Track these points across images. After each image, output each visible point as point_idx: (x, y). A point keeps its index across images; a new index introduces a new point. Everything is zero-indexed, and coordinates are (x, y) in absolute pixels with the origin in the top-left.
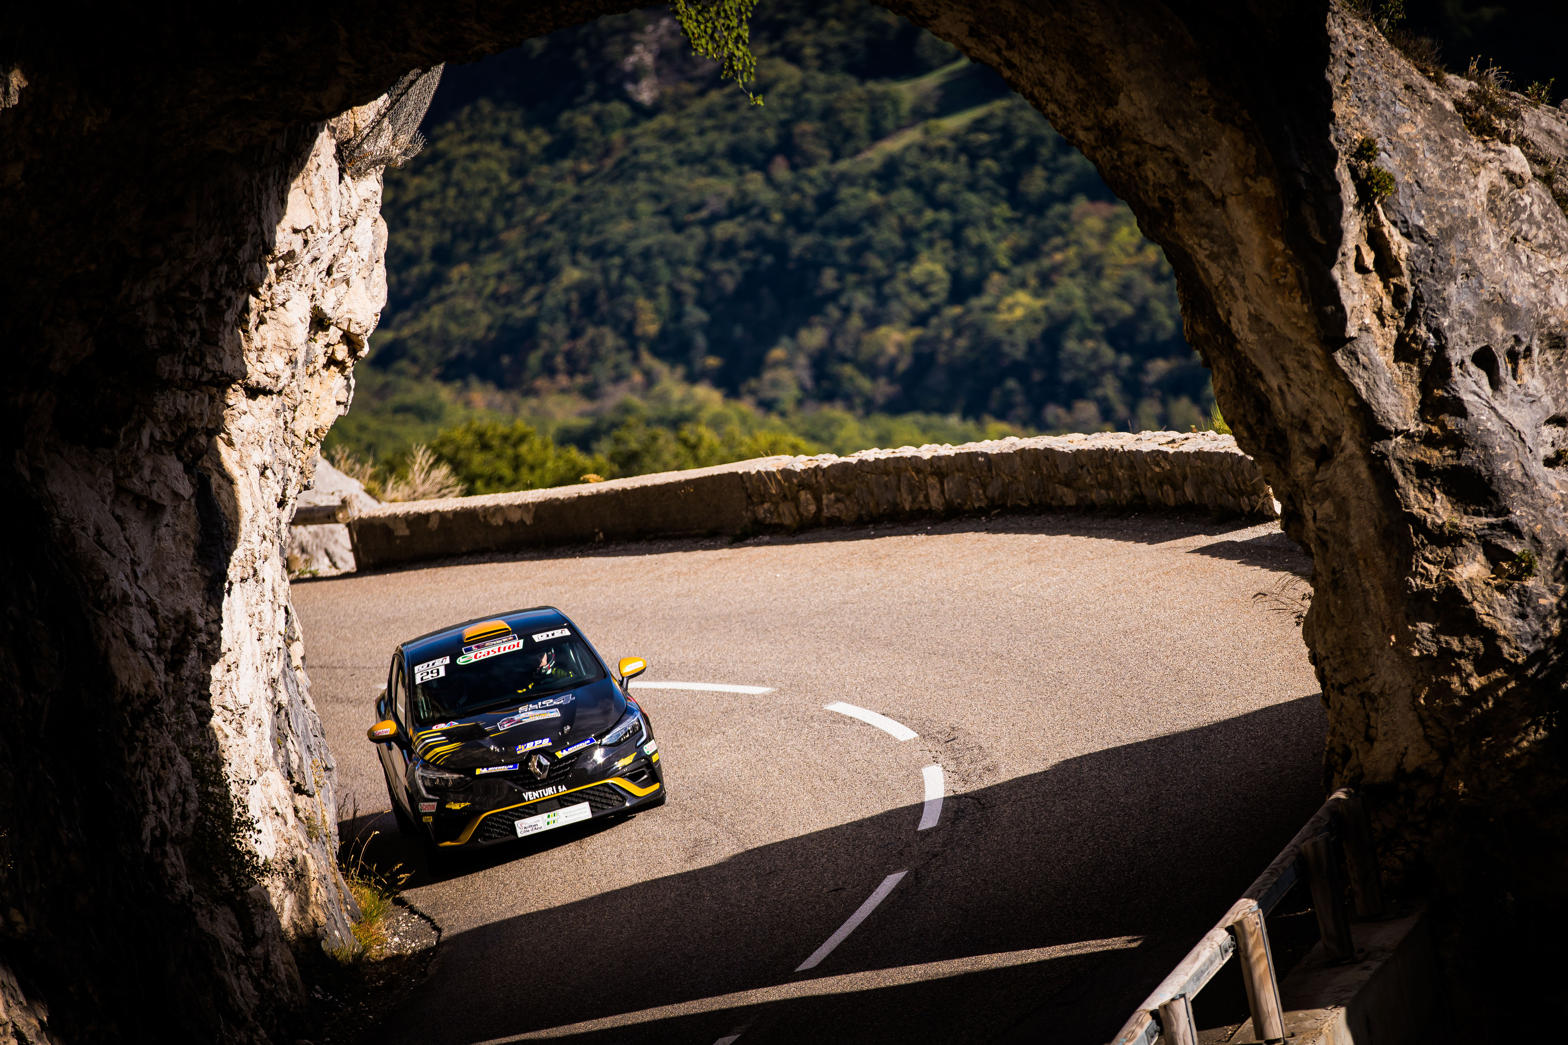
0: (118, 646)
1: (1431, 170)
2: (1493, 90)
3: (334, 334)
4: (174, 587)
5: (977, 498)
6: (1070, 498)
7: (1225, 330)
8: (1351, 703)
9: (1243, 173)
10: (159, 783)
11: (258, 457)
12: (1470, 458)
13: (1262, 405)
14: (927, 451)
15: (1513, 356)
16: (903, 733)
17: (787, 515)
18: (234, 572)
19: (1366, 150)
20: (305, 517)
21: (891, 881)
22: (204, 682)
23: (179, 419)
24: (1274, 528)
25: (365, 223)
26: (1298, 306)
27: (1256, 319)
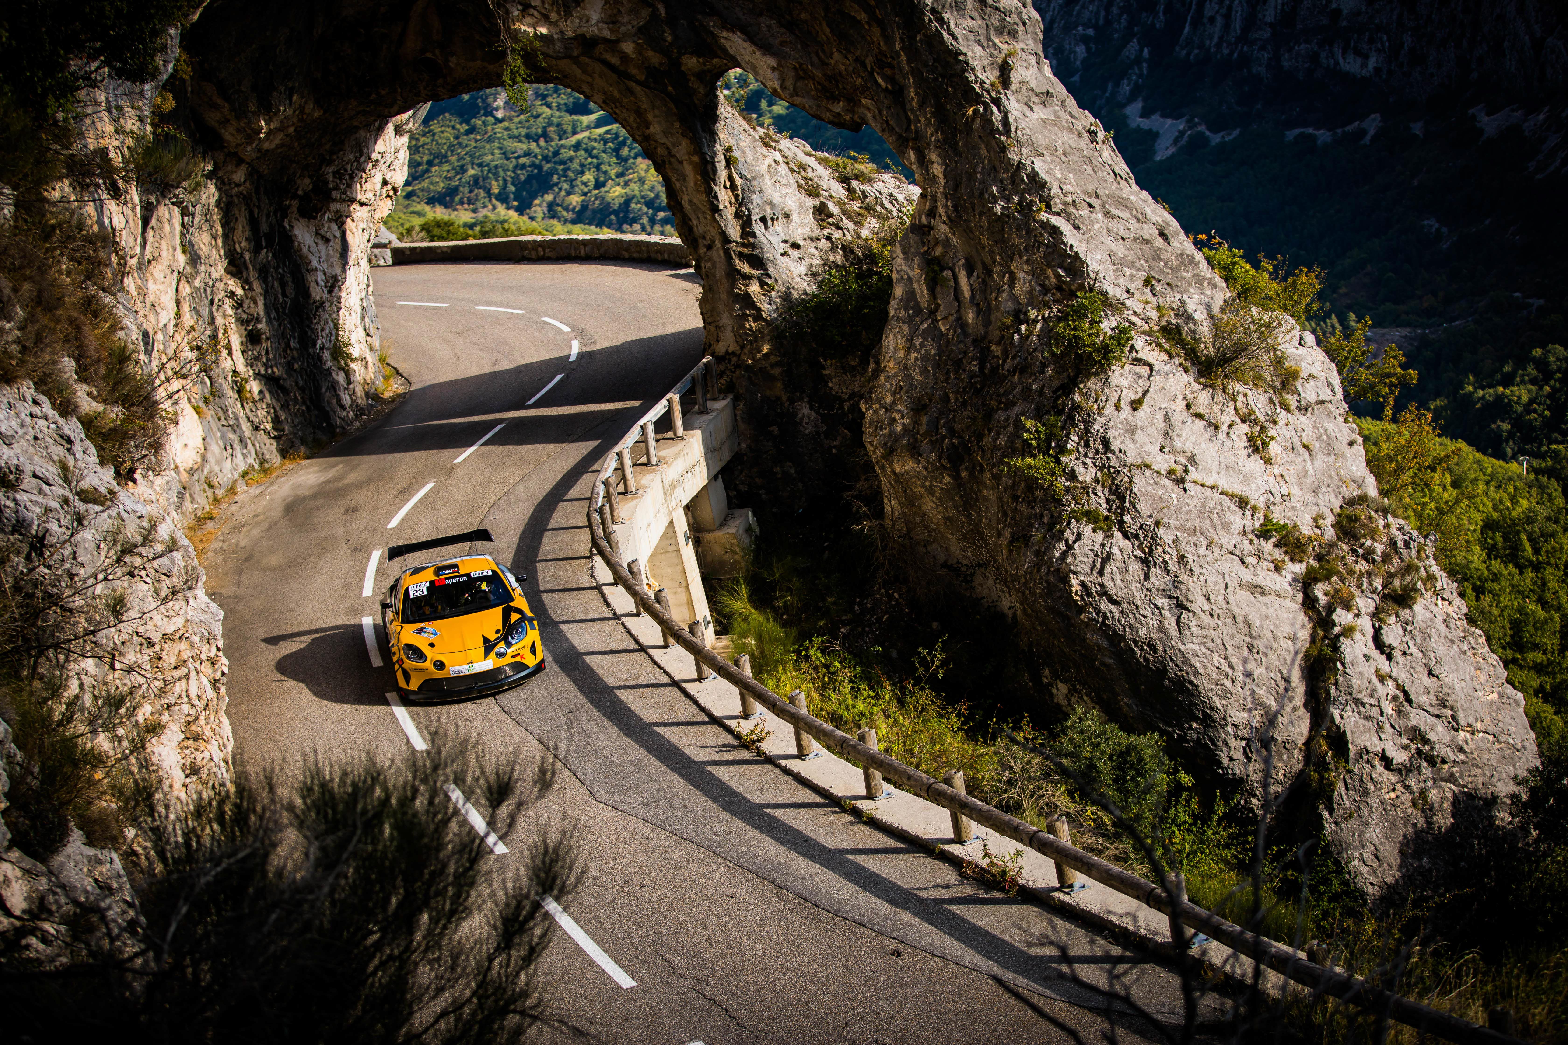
0: (313, 284)
1: (750, 157)
2: (772, 133)
3: (389, 187)
4: (332, 266)
5: (596, 253)
6: (627, 255)
7: (680, 204)
8: (712, 328)
9: (689, 154)
10: (323, 330)
11: (362, 225)
12: (756, 252)
13: (691, 229)
14: (581, 237)
15: (772, 219)
16: (567, 329)
17: (533, 255)
18: (351, 263)
19: (729, 149)
20: (375, 246)
21: (559, 377)
22: (340, 298)
23: (337, 212)
24: (692, 270)
25: (402, 152)
26: (704, 198)
27: (690, 201)
